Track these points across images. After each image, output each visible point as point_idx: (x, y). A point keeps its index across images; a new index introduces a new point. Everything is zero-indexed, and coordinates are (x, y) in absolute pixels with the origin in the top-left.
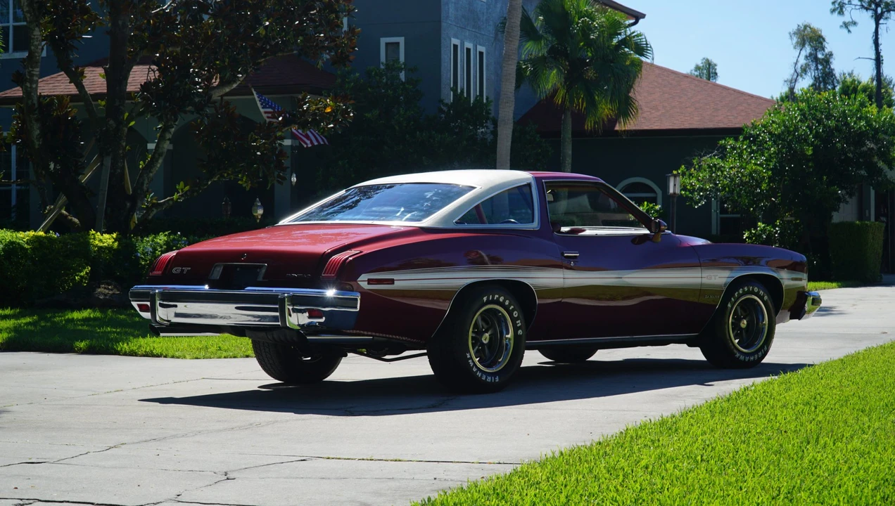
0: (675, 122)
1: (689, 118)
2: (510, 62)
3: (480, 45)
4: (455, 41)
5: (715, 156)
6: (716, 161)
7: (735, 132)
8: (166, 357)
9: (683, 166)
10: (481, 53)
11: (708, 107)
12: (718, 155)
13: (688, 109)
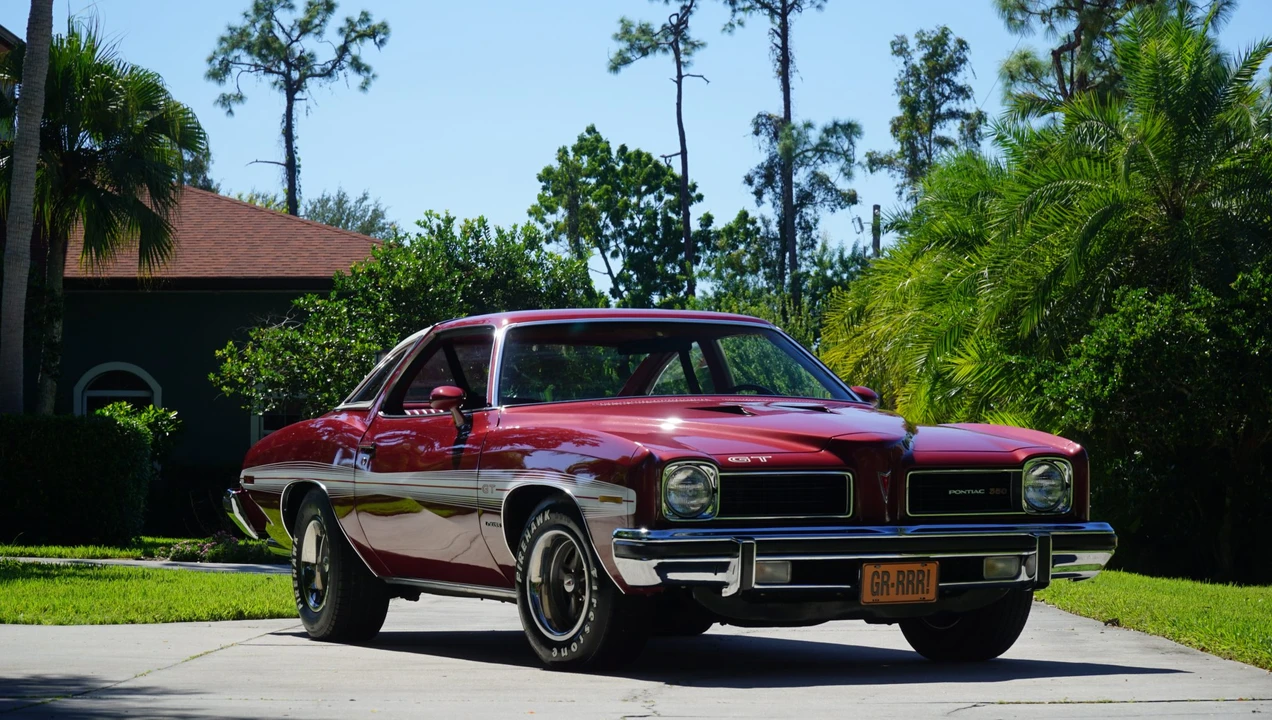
0: (188, 265)
5: (287, 325)
6: (291, 333)
7: (322, 286)
9: (231, 343)
11: (237, 241)
12: (293, 325)
13: (202, 243)
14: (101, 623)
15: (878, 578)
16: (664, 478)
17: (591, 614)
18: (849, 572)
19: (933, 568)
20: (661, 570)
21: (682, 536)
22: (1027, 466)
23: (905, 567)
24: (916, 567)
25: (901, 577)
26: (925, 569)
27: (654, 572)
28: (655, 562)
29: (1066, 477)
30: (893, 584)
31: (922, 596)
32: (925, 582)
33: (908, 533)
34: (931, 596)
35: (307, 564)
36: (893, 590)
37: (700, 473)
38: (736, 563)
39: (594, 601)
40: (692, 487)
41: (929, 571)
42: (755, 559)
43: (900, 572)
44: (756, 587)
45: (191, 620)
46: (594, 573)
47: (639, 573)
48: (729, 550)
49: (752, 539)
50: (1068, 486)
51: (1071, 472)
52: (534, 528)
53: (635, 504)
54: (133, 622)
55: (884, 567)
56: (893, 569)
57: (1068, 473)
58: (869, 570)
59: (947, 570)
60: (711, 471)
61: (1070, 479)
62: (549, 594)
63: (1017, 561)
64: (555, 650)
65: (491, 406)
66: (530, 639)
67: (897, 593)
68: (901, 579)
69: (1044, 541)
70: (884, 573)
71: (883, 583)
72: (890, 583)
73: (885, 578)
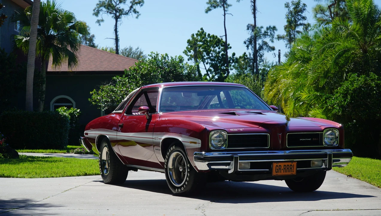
0: (83, 68)
1: (89, 66)
5: (111, 85)
6: (112, 87)
7: (121, 73)
9: (95, 90)
11: (97, 60)
12: (112, 84)
13: (87, 61)
14: (43, 177)
15: (278, 167)
16: (210, 136)
17: (188, 178)
18: (268, 165)
19: (295, 164)
20: (209, 165)
21: (216, 154)
22: (324, 131)
23: (286, 164)
24: (290, 164)
26: (293, 164)
27: (207, 166)
28: (207, 163)
29: (337, 135)
30: (282, 169)
31: (292, 173)
32: (293, 168)
33: (287, 153)
34: (294, 173)
35: (104, 160)
36: (282, 171)
37: (221, 134)
38: (233, 163)
39: (188, 174)
40: (219, 139)
41: (294, 165)
42: (239, 161)
43: (285, 165)
44: (239, 170)
45: (71, 176)
46: (188, 165)
47: (202, 166)
48: (231, 158)
49: (237, 155)
50: (337, 137)
51: (338, 133)
52: (170, 151)
53: (201, 144)
54: (53, 177)
55: (279, 164)
56: (282, 164)
57: (337, 133)
58: (275, 165)
59: (299, 164)
60: (225, 133)
61: (338, 135)
62: (175, 171)
63: (322, 161)
64: (176, 189)
65: (157, 112)
66: (169, 186)
67: (284, 172)
68: (285, 168)
69: (330, 155)
70: (280, 166)
71: (279, 169)
72: (281, 169)
73: (280, 167)
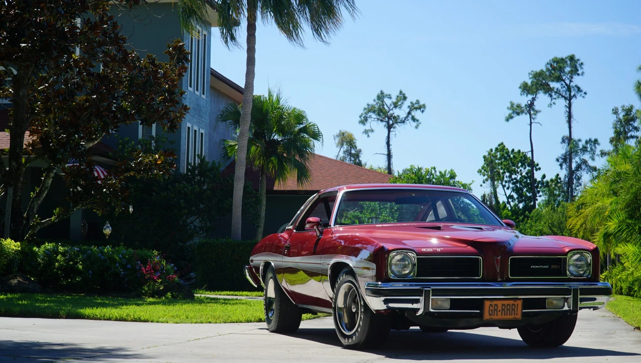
1: (330, 183)
2: (244, 139)
3: (202, 128)
4: (189, 125)
5: (356, 210)
8: (152, 322)
10: (202, 134)
14: (195, 323)
15: (492, 307)
16: (389, 259)
17: (361, 322)
18: (479, 304)
19: (520, 303)
20: (386, 302)
21: (399, 286)
22: (569, 255)
23: (506, 302)
24: (511, 302)
25: (504, 307)
26: (516, 303)
27: (383, 303)
28: (383, 298)
29: (589, 260)
30: (500, 310)
31: (515, 316)
32: (516, 309)
33: (508, 286)
34: (519, 316)
35: (270, 298)
36: (499, 314)
37: (407, 256)
38: (422, 298)
39: (362, 316)
40: (403, 263)
41: (517, 304)
42: (431, 297)
43: (503, 305)
44: (432, 310)
45: (237, 322)
46: (362, 303)
47: (376, 304)
48: (419, 293)
49: (430, 288)
50: (590, 264)
51: (591, 258)
52: (339, 282)
53: (375, 271)
54: (210, 323)
55: (495, 302)
56: (499, 303)
57: (589, 258)
58: (487, 304)
59: (527, 304)
60: (413, 255)
61: (591, 262)
62: (346, 312)
63: (563, 300)
64: (346, 339)
65: (331, 226)
66: (337, 333)
67: (502, 315)
68: (504, 308)
69: (575, 291)
70: (495, 305)
71: (495, 310)
72: (498, 310)
73: (496, 308)
